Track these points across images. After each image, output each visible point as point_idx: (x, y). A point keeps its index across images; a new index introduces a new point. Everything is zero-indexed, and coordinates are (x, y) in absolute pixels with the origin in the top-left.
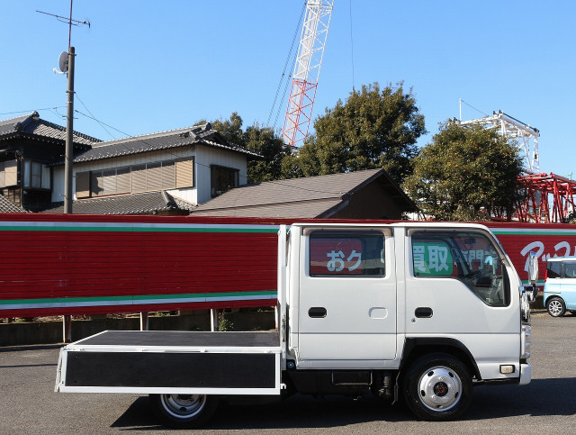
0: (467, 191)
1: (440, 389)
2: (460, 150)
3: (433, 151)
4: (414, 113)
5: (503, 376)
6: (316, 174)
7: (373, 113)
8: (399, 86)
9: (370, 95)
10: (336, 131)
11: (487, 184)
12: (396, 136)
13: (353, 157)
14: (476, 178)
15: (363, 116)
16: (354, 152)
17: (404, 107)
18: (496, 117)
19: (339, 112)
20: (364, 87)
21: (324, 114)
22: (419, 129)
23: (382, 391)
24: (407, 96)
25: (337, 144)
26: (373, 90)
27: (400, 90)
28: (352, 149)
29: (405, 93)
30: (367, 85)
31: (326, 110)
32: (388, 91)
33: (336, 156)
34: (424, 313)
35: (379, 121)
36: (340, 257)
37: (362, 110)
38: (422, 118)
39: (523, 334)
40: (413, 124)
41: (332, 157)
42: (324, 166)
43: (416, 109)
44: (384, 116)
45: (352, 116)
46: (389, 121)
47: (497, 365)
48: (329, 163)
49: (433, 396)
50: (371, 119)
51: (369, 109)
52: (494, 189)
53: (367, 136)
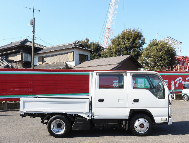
0: (158, 61)
1: (142, 126)
2: (156, 49)
3: (148, 49)
4: (142, 37)
5: (163, 122)
6: (111, 57)
7: (129, 38)
8: (137, 29)
9: (128, 32)
10: (118, 43)
11: (165, 59)
12: (136, 44)
14: (161, 57)
15: (126, 38)
16: (123, 50)
17: (139, 36)
18: (168, 38)
19: (119, 37)
20: (126, 29)
21: (114, 38)
22: (143, 43)
23: (122, 126)
24: (140, 32)
25: (118, 47)
26: (129, 30)
29: (139, 31)
30: (127, 29)
32: (134, 31)
33: (117, 51)
34: (136, 101)
35: (131, 40)
36: (117, 82)
37: (126, 36)
38: (145, 39)
39: (169, 108)
40: (142, 41)
42: (114, 54)
43: (143, 36)
44: (133, 38)
45: (123, 38)
46: (134, 40)
47: (161, 118)
48: (116, 53)
49: (139, 128)
50: (129, 39)
51: (128, 36)
52: (167, 61)
53: (127, 45)
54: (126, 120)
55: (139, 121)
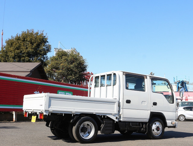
0: (68, 75)
1: (158, 129)
2: (67, 60)
3: (55, 59)
5: (172, 125)
7: (32, 41)
8: (42, 32)
9: (30, 34)
10: (18, 45)
11: (76, 73)
12: (41, 51)
13: (23, 57)
15: (29, 41)
17: (43, 40)
19: (18, 39)
21: (11, 38)
22: (48, 50)
23: (143, 129)
24: (45, 37)
25: (18, 51)
26: (31, 32)
27: (42, 34)
28: (23, 54)
29: (44, 35)
31: (12, 37)
32: (37, 33)
33: (17, 56)
34: (155, 104)
35: (35, 45)
37: (29, 39)
38: (50, 46)
40: (47, 48)
41: (15, 56)
42: (11, 59)
43: (48, 42)
44: (37, 43)
45: (24, 41)
46: (38, 45)
47: (171, 121)
48: (14, 58)
49: (156, 131)
50: (32, 43)
51: (31, 39)
52: (78, 75)
53: (30, 50)
54: (146, 123)
55: (155, 124)
